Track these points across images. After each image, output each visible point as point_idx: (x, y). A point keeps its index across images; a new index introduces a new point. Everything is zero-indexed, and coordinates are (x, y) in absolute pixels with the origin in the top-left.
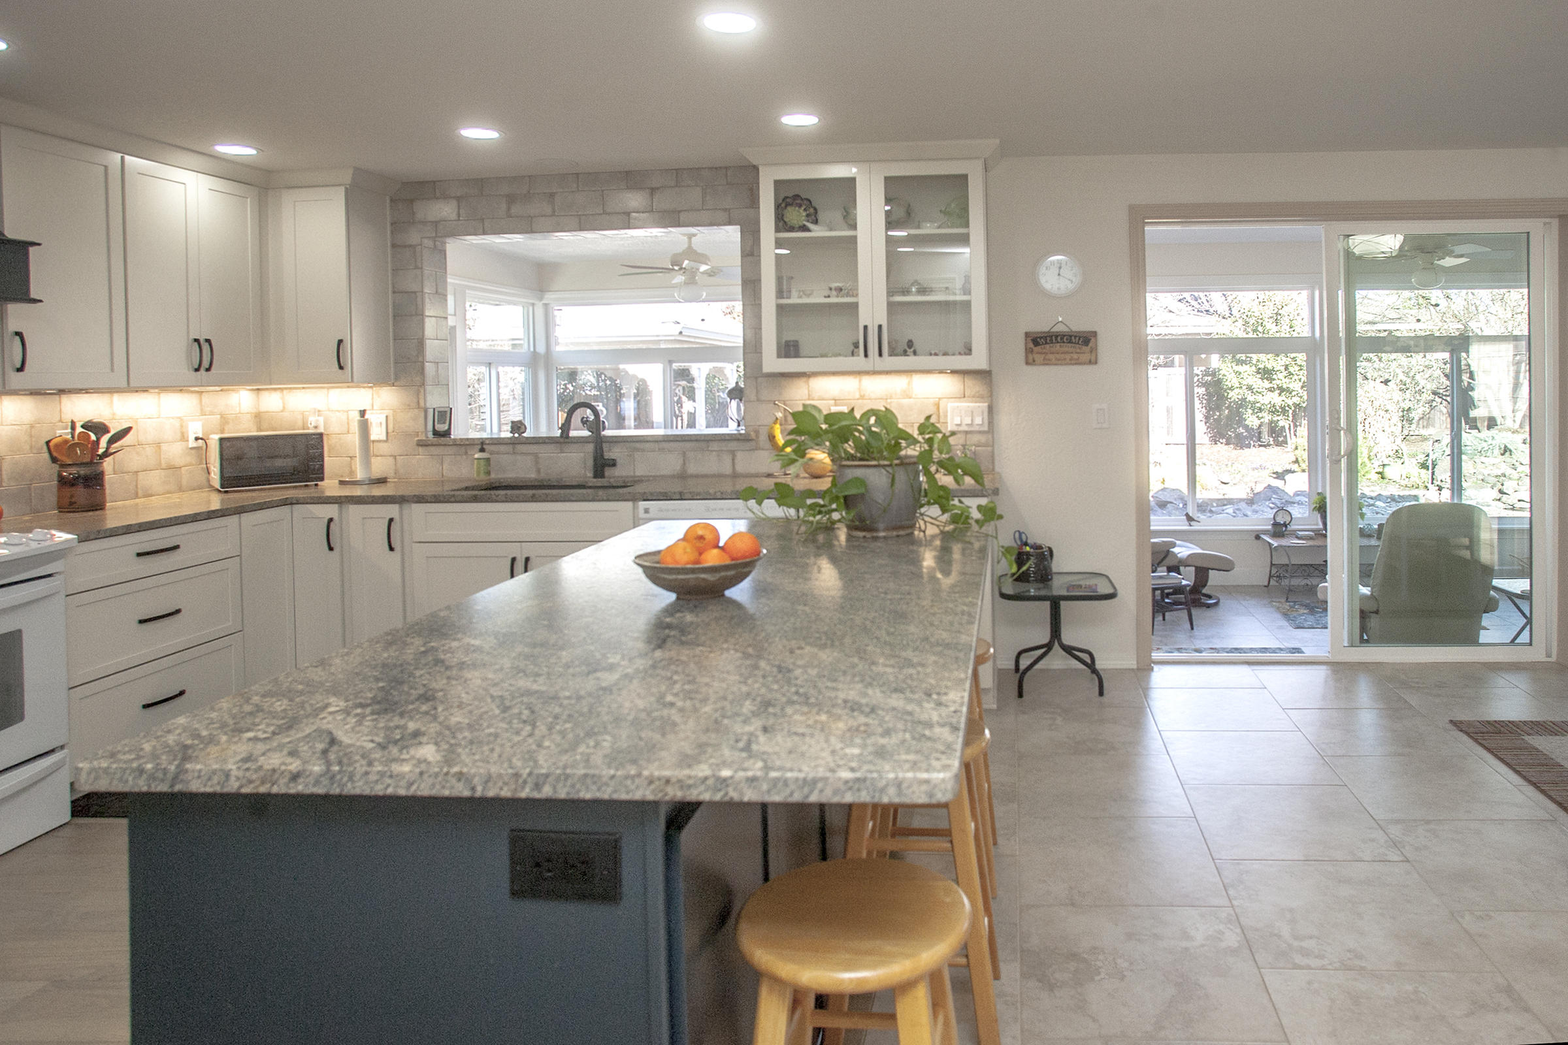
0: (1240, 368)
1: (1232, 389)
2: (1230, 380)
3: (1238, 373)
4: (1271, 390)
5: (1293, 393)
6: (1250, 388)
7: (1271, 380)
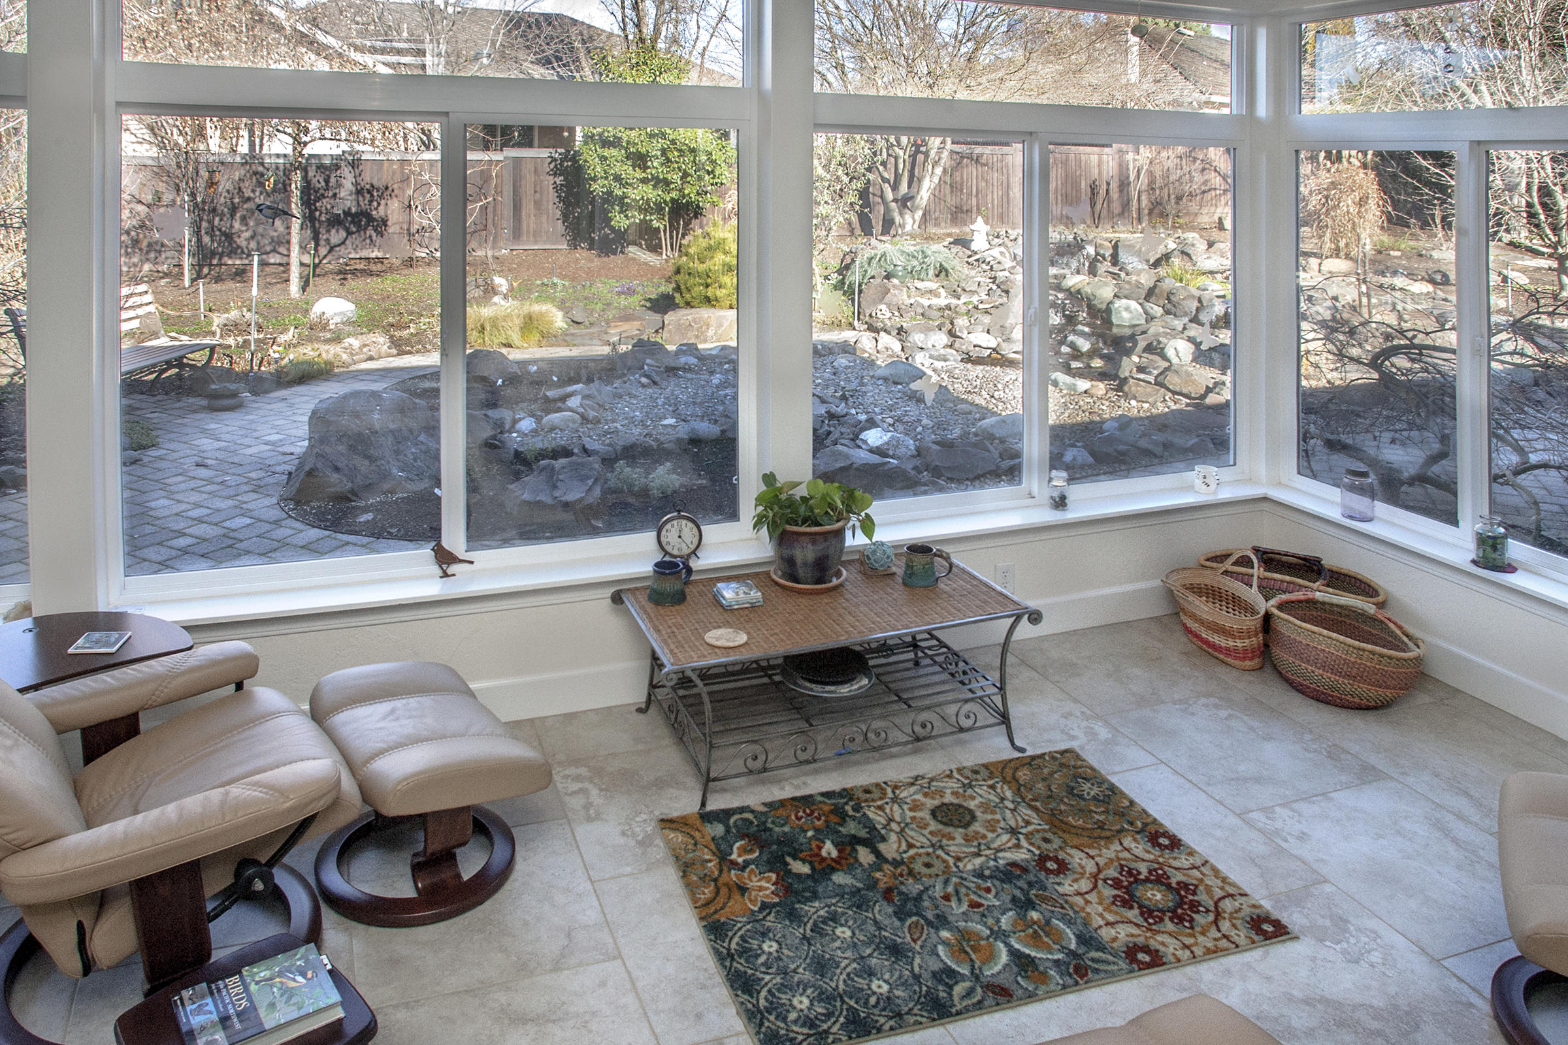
0: (606, 152)
1: (594, 179)
2: (595, 167)
3: (603, 159)
4: (644, 181)
5: (672, 186)
6: (617, 178)
7: (645, 168)
